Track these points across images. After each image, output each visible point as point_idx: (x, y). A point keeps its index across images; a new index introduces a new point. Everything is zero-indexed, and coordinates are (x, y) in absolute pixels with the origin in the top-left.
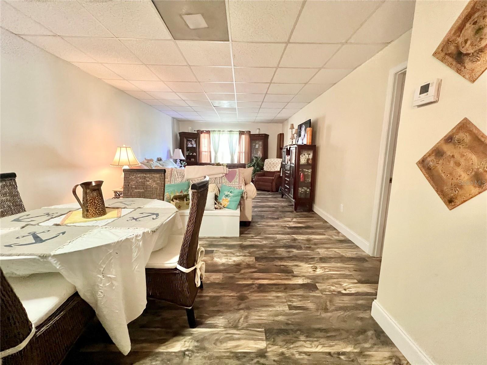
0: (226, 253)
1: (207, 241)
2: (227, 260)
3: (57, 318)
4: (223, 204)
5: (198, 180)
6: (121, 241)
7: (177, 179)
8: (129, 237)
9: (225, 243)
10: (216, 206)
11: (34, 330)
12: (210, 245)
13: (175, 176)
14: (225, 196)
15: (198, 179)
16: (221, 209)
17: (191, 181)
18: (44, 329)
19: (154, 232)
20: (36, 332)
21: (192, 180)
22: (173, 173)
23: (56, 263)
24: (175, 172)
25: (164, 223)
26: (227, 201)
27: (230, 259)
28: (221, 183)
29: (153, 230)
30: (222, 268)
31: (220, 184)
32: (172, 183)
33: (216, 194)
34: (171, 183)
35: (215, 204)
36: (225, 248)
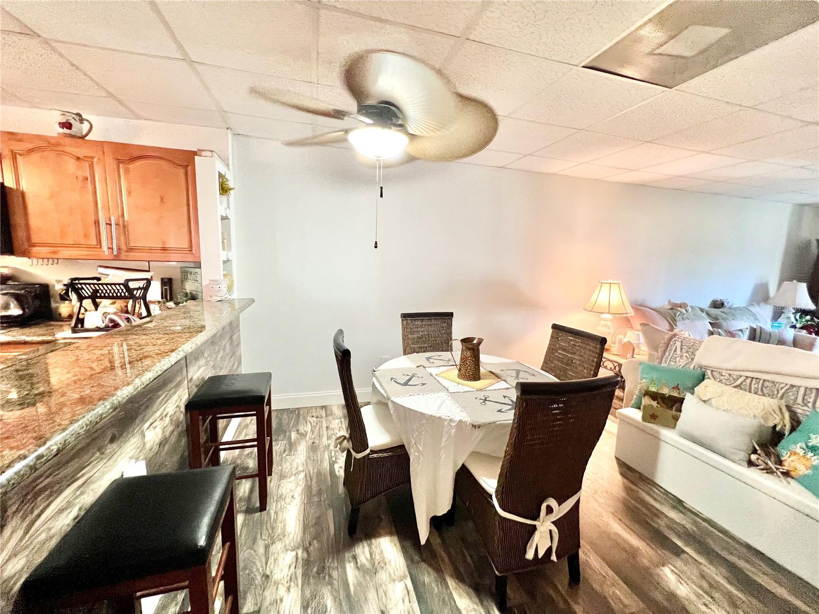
0: (710, 585)
1: (695, 523)
2: (693, 597)
3: (385, 455)
4: (786, 464)
5: (730, 375)
6: (435, 416)
7: (678, 359)
8: (443, 417)
9: (742, 564)
10: (754, 457)
11: (368, 451)
12: (689, 537)
13: (675, 351)
14: (804, 447)
15: (731, 372)
16: (769, 471)
17: (709, 372)
18: (375, 455)
19: (474, 426)
20: (369, 454)
21: (712, 371)
22: (671, 343)
23: (392, 408)
24: (678, 344)
25: (498, 423)
26: (808, 464)
27: (706, 605)
28: (810, 405)
29: (474, 424)
30: (659, 597)
31: (806, 408)
32: (662, 365)
33: (777, 429)
34: (660, 363)
35: (755, 451)
36: (726, 574)
